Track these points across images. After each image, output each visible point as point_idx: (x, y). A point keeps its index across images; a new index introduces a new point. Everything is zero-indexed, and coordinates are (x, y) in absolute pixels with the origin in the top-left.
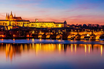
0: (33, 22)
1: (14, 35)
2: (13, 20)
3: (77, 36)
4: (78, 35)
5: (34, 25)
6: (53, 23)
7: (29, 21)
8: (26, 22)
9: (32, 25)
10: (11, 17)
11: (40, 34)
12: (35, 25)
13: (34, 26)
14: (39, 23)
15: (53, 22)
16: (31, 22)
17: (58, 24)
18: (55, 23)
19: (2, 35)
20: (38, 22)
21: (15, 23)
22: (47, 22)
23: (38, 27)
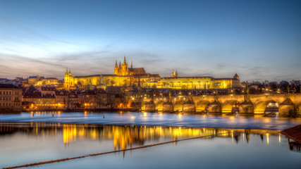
0: (165, 78)
1: (86, 104)
3: (213, 106)
4: (215, 103)
5: (168, 84)
7: (159, 77)
9: (164, 84)
10: (123, 67)
11: (144, 101)
12: (171, 84)
14: (178, 80)
15: (209, 77)
16: (162, 79)
17: (219, 81)
18: (212, 79)
19: (59, 105)
21: (129, 80)
23: (177, 88)
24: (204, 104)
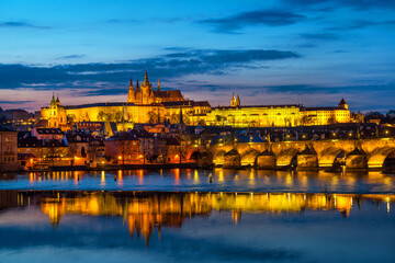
0: (220, 108)
1: (120, 158)
2: (151, 101)
3: (354, 157)
4: (356, 152)
5: (225, 119)
6: (296, 110)
7: (208, 105)
8: (196, 108)
9: (219, 118)
10: (145, 92)
11: (219, 149)
12: (230, 118)
13: (227, 123)
14: (243, 112)
15: (296, 106)
16: (214, 109)
17: (314, 113)
18: (302, 109)
19: (77, 158)
20: (240, 107)
21: (156, 112)
22: (275, 107)
23: (241, 125)
24: (333, 154)
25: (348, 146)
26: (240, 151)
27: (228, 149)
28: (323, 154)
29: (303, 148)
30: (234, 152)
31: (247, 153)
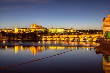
2: (36, 28)
6: (63, 29)
8: (44, 29)
10: (35, 25)
13: (50, 32)
22: (59, 29)
23: (53, 32)
25: (66, 36)
26: (47, 37)
27: (45, 37)
28: (62, 38)
29: (58, 37)
30: (46, 37)
31: (48, 38)
